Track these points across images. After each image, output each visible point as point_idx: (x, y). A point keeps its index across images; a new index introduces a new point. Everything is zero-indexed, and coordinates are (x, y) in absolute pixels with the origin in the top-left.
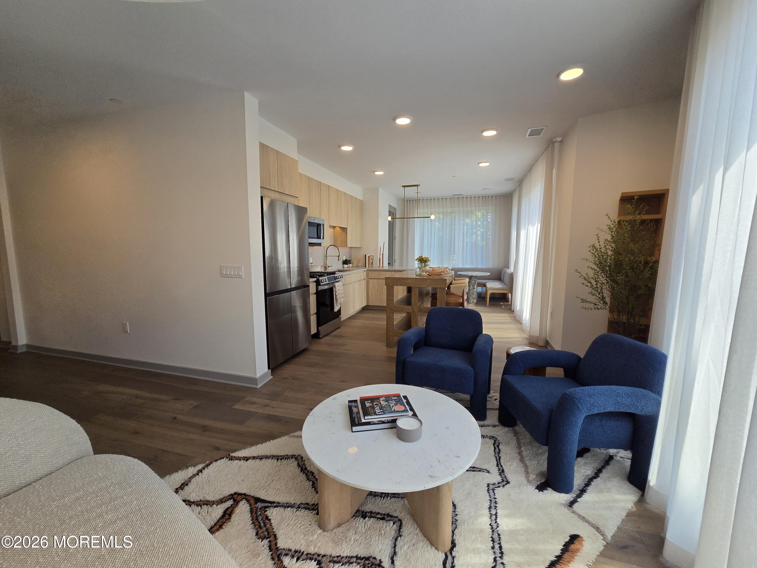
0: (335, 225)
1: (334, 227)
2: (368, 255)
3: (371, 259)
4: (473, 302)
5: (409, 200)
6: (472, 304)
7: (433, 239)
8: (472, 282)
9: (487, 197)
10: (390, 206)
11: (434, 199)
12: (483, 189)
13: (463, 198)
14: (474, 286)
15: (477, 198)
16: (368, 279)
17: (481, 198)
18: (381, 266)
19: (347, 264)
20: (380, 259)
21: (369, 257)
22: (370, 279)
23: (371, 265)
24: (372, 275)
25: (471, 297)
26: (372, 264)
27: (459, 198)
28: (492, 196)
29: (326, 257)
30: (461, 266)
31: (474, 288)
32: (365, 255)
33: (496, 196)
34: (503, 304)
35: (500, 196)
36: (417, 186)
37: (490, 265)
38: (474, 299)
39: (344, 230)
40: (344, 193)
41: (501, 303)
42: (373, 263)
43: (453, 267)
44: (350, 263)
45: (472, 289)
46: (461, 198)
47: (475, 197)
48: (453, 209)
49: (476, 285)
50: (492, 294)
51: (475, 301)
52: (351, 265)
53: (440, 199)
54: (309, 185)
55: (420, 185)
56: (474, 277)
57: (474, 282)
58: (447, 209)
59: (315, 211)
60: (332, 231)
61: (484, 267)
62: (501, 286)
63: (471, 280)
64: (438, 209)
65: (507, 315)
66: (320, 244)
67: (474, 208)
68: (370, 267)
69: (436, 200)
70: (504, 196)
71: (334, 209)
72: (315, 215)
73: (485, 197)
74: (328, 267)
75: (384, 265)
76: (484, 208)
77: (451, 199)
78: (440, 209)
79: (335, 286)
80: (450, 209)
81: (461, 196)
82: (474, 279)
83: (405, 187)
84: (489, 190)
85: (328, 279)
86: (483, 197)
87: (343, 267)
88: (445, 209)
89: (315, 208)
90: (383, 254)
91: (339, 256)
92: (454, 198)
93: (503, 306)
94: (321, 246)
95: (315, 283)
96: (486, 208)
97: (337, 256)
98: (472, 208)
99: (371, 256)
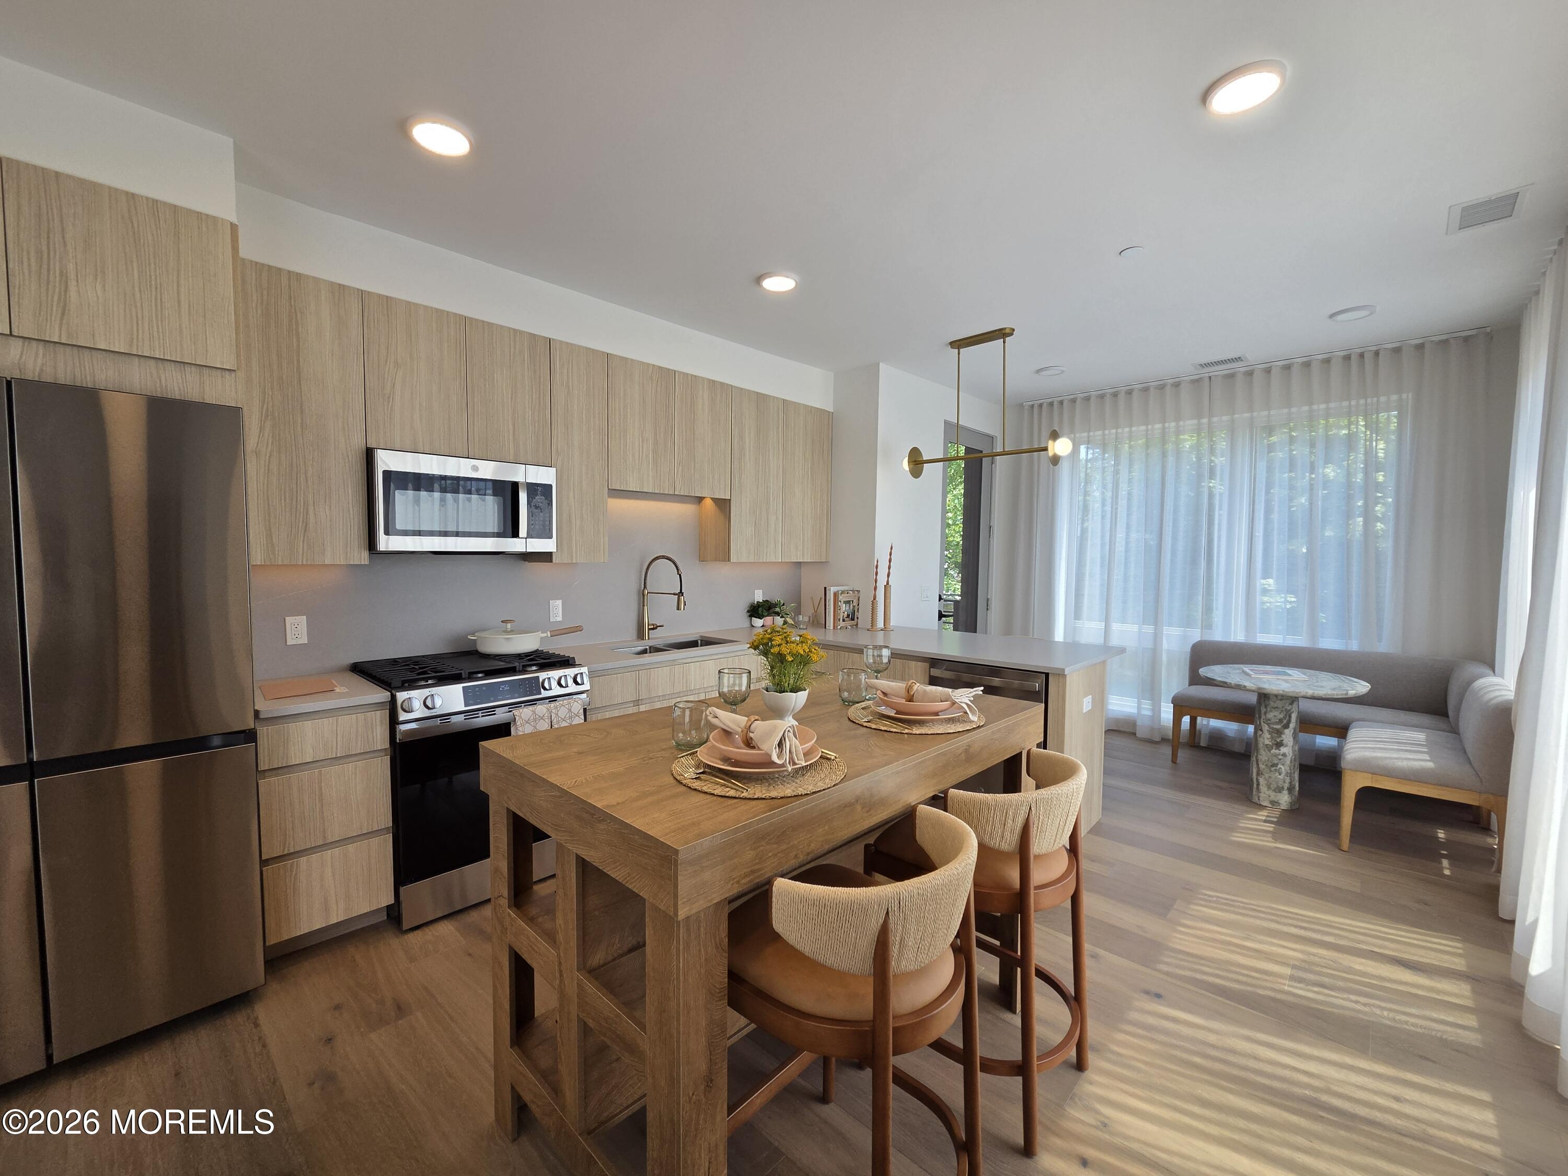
0: (679, 492)
2: (833, 589)
4: (1274, 803)
6: (1265, 813)
8: (1270, 715)
9: (1371, 357)
10: (950, 426)
12: (1332, 316)
13: (1250, 374)
14: (1279, 733)
15: (1315, 368)
17: (1336, 368)
18: (880, 624)
19: (760, 617)
20: (875, 602)
21: (836, 594)
23: (842, 624)
25: (1261, 780)
27: (1232, 376)
28: (1397, 351)
29: (644, 595)
31: (1279, 745)
32: (825, 589)
33: (1417, 348)
34: (1448, 844)
35: (1445, 342)
36: (1002, 334)
38: (1279, 790)
40: (712, 383)
41: (1441, 834)
43: (1205, 638)
44: (777, 614)
45: (1269, 748)
46: (1239, 376)
48: (1205, 421)
49: (1289, 731)
51: (1285, 799)
53: (1152, 389)
54: (462, 347)
55: (1013, 330)
56: (1279, 697)
57: (1281, 716)
58: (1181, 423)
59: (511, 437)
60: (688, 509)
61: (1354, 646)
62: (1430, 765)
63: (1266, 707)
64: (1143, 428)
65: (1460, 951)
66: (546, 557)
67: (1306, 408)
68: (839, 631)
69: (1135, 394)
70: (1466, 339)
71: (642, 434)
72: (512, 451)
73: (1362, 356)
74: (649, 629)
75: (893, 622)
76: (1350, 406)
77: (1198, 381)
78: (1150, 427)
79: (517, 718)
80: (1195, 422)
81: (1239, 367)
82: (1279, 704)
83: (959, 344)
84: (1367, 313)
85: (469, 696)
86: (1347, 358)
87: (749, 626)
88: (1173, 424)
89: (511, 427)
90: (887, 586)
91: (681, 593)
92: (1210, 377)
93: (1445, 856)
94: (554, 560)
95: (378, 712)
96: (1366, 405)
97: (674, 594)
98: (1294, 410)
99: (841, 593)
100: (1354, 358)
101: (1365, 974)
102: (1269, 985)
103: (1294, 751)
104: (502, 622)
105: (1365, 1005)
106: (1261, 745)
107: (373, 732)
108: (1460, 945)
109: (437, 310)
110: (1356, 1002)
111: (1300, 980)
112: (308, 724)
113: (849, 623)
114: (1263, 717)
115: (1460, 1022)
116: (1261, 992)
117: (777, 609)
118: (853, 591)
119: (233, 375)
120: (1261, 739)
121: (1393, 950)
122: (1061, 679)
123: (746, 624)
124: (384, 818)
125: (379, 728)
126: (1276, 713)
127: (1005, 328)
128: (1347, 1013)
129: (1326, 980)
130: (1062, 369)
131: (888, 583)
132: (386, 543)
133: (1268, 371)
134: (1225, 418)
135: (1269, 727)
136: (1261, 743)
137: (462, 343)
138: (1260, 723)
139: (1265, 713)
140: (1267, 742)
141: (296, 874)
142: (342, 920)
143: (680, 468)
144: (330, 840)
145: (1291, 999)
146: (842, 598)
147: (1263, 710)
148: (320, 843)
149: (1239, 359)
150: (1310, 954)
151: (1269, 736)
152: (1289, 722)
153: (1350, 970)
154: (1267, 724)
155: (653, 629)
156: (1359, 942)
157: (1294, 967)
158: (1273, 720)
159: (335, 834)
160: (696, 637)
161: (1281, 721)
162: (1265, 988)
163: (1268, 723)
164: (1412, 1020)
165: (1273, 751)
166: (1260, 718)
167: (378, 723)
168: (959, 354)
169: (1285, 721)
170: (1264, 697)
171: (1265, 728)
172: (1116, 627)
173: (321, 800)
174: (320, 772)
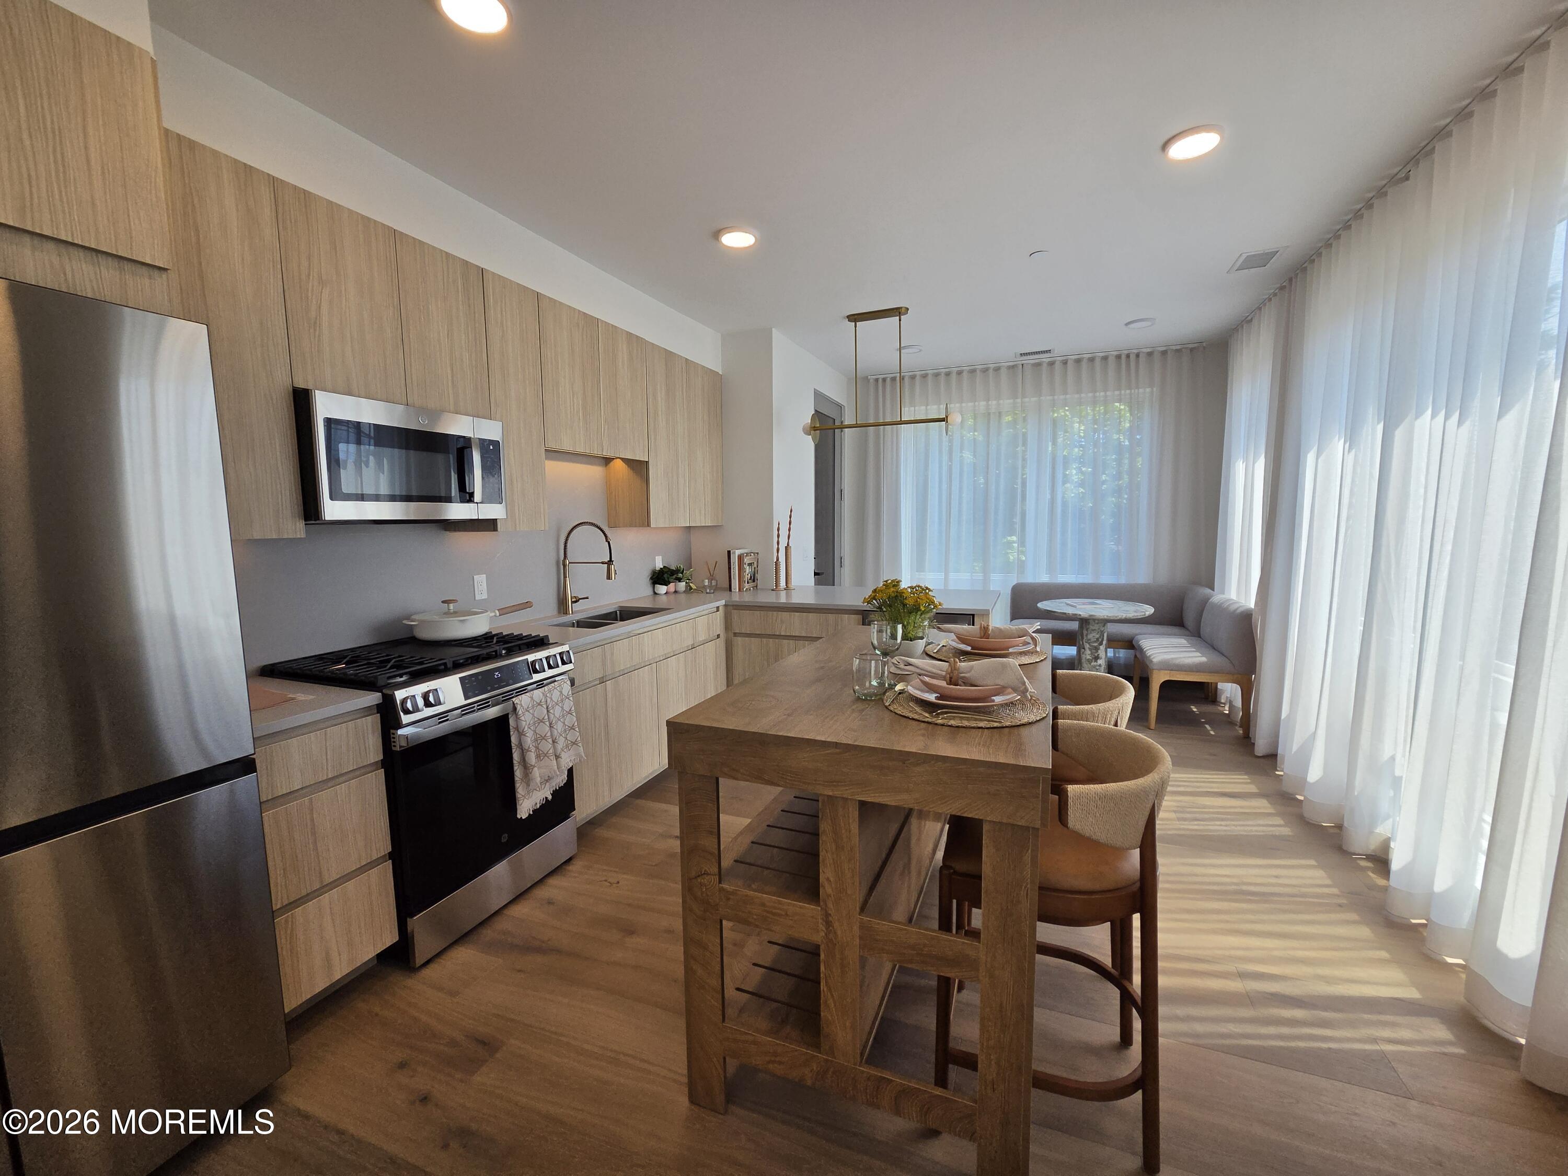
0: (607, 453)
1: (607, 461)
2: (738, 552)
3: (750, 565)
5: (880, 381)
7: (955, 488)
8: (1090, 636)
9: (1132, 357)
10: (818, 395)
11: (960, 373)
12: (1127, 324)
13: (1052, 364)
14: (1097, 649)
16: (731, 635)
17: (1111, 364)
18: (783, 583)
19: (666, 583)
20: (777, 563)
21: (740, 558)
22: (735, 634)
23: (747, 586)
24: (747, 622)
26: (753, 579)
27: (1038, 365)
28: (1150, 354)
29: (564, 566)
30: (1043, 578)
31: (1097, 658)
32: (729, 552)
33: (1164, 353)
35: (1179, 350)
36: (897, 312)
37: (1142, 577)
39: (639, 468)
40: (629, 334)
42: (758, 576)
43: (1021, 581)
44: (680, 580)
45: (1089, 661)
46: (1045, 365)
47: (1092, 360)
48: (1019, 400)
49: (1102, 648)
50: (1167, 686)
52: (682, 586)
53: (978, 371)
54: (393, 267)
55: (908, 309)
56: (1096, 621)
57: (1098, 636)
58: (1001, 402)
59: (450, 384)
60: (596, 471)
61: (1123, 580)
62: (1204, 659)
63: (1087, 630)
64: (970, 404)
65: (1249, 781)
66: (490, 525)
67: (1090, 395)
68: (745, 593)
69: (965, 374)
70: (1192, 350)
71: (572, 388)
72: (452, 402)
73: (1128, 356)
74: (573, 602)
75: (794, 582)
76: (1120, 394)
77: (1013, 367)
78: (977, 403)
79: (518, 707)
80: (1011, 401)
81: (1045, 358)
82: (1096, 627)
83: (855, 318)
84: (1149, 323)
85: (469, 687)
86: (1119, 357)
87: (651, 593)
88: (994, 402)
89: (449, 372)
90: (787, 548)
91: (611, 560)
92: (1022, 365)
93: (1206, 723)
94: (499, 529)
95: (369, 718)
96: (1131, 394)
97: (603, 563)
98: (1083, 395)
99: (746, 556)
100: (1123, 357)
101: (1213, 807)
102: (1171, 827)
103: (1105, 661)
104: (443, 602)
105: (1226, 826)
106: (1084, 660)
107: (365, 744)
108: (1246, 777)
109: (363, 217)
110: (1221, 825)
111: (1185, 819)
112: (294, 742)
113: (752, 584)
114: (1085, 638)
115: (1275, 823)
116: (1169, 832)
117: (680, 575)
118: (754, 553)
119: (164, 276)
120: (1083, 655)
121: (1218, 788)
122: (985, 619)
123: (649, 591)
124: (382, 844)
125: (370, 736)
126: (1094, 634)
127: (901, 308)
128: (1223, 833)
129: (1197, 816)
130: (921, 348)
131: (788, 545)
132: (333, 510)
133: (1065, 363)
134: (1033, 399)
135: (1090, 645)
136: (1084, 658)
137: (393, 263)
138: (1083, 643)
139: (1087, 635)
140: (1088, 657)
141: (292, 930)
142: (347, 972)
143: (606, 427)
144: (327, 880)
145: (1188, 833)
146: (747, 560)
147: (1085, 632)
148: (317, 886)
149: (1049, 351)
150: (1180, 801)
151: (1089, 652)
152: (1103, 640)
153: (1205, 807)
154: (1089, 643)
155: (576, 602)
156: (1198, 787)
157: (1175, 812)
158: (1092, 640)
159: (332, 874)
160: (615, 608)
161: (1098, 639)
162: (1169, 830)
163: (1089, 641)
164: (1254, 829)
165: (1092, 664)
166: (1083, 638)
167: (370, 731)
168: (856, 327)
169: (1100, 640)
170: (1084, 622)
171: (1087, 646)
172: (952, 575)
173: (314, 833)
174: (311, 800)
